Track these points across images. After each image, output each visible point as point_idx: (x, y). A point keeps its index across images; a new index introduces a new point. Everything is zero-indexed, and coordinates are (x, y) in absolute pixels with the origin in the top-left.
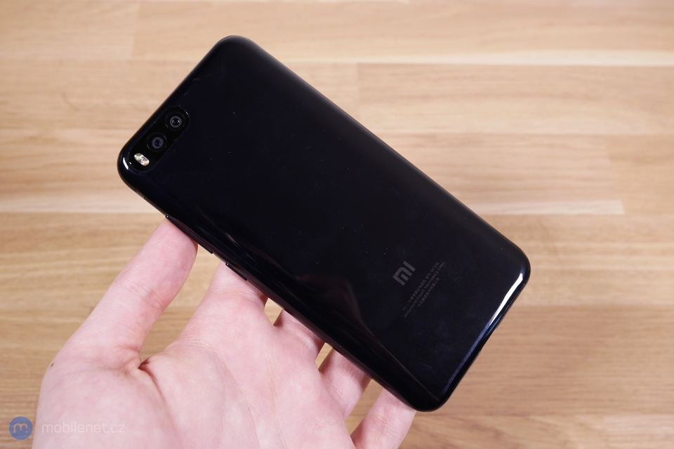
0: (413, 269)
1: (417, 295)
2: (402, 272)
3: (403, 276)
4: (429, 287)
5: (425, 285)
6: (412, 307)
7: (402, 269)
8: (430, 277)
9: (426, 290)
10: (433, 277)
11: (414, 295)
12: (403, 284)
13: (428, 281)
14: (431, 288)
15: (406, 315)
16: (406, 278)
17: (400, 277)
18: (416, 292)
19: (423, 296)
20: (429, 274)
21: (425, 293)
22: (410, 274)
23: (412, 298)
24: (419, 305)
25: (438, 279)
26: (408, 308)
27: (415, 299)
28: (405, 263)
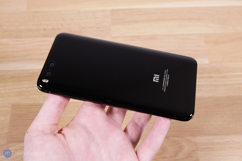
0: (159, 76)
2: (155, 78)
3: (156, 79)
4: (167, 79)
5: (165, 79)
6: (165, 87)
7: (154, 77)
8: (166, 76)
9: (167, 80)
10: (167, 75)
11: (163, 83)
12: (158, 81)
13: (165, 77)
14: (168, 79)
15: (165, 91)
16: (158, 80)
17: (155, 80)
18: (164, 82)
19: (167, 83)
20: (165, 75)
22: (158, 78)
23: (163, 85)
24: (167, 86)
25: (168, 75)
26: (164, 88)
27: (165, 85)
28: (155, 75)
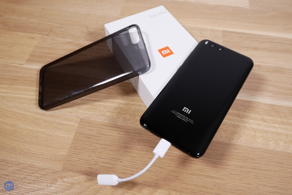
0: (189, 113)
1: (180, 115)
2: (187, 110)
3: (186, 110)
4: (183, 118)
5: (184, 117)
8: (187, 119)
9: (182, 118)
12: (183, 110)
13: (185, 118)
14: (183, 119)
15: (172, 112)
16: (185, 111)
17: (185, 109)
18: (181, 114)
19: (179, 117)
20: (188, 118)
21: (181, 117)
22: (187, 112)
23: (178, 113)
24: (176, 115)
25: (187, 121)
26: (175, 112)
27: (178, 114)
28: (190, 111)
